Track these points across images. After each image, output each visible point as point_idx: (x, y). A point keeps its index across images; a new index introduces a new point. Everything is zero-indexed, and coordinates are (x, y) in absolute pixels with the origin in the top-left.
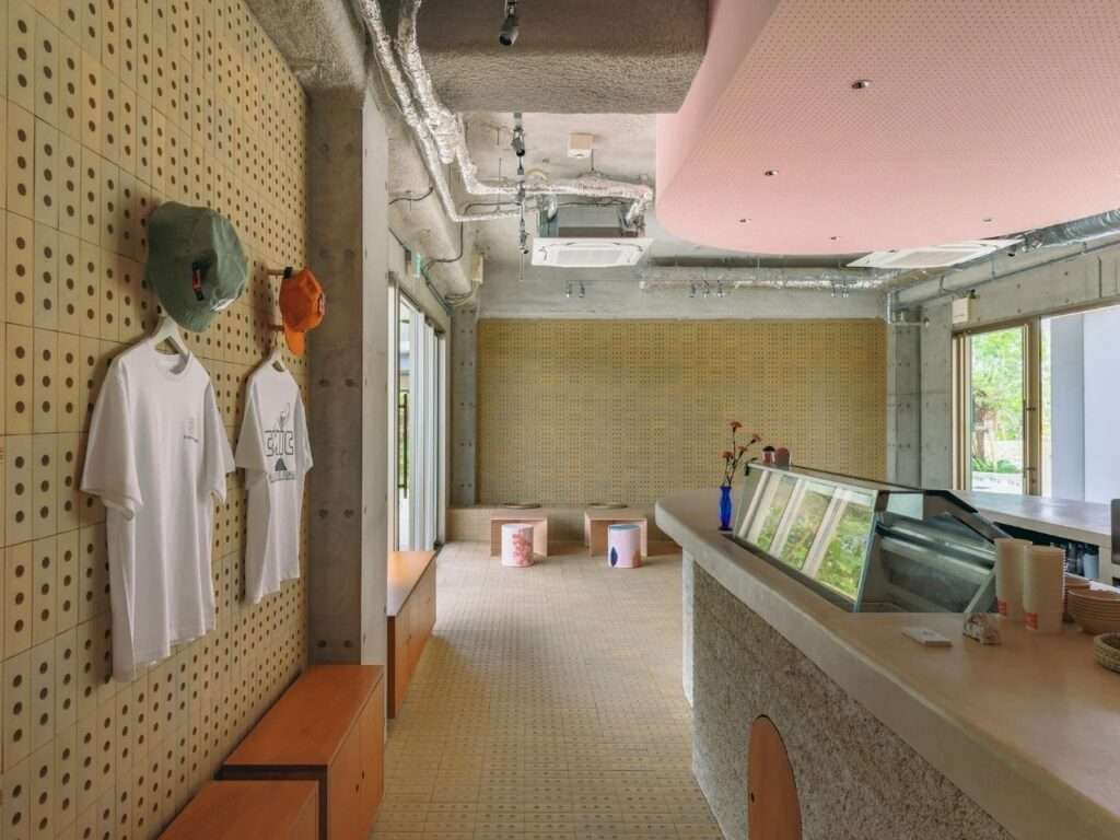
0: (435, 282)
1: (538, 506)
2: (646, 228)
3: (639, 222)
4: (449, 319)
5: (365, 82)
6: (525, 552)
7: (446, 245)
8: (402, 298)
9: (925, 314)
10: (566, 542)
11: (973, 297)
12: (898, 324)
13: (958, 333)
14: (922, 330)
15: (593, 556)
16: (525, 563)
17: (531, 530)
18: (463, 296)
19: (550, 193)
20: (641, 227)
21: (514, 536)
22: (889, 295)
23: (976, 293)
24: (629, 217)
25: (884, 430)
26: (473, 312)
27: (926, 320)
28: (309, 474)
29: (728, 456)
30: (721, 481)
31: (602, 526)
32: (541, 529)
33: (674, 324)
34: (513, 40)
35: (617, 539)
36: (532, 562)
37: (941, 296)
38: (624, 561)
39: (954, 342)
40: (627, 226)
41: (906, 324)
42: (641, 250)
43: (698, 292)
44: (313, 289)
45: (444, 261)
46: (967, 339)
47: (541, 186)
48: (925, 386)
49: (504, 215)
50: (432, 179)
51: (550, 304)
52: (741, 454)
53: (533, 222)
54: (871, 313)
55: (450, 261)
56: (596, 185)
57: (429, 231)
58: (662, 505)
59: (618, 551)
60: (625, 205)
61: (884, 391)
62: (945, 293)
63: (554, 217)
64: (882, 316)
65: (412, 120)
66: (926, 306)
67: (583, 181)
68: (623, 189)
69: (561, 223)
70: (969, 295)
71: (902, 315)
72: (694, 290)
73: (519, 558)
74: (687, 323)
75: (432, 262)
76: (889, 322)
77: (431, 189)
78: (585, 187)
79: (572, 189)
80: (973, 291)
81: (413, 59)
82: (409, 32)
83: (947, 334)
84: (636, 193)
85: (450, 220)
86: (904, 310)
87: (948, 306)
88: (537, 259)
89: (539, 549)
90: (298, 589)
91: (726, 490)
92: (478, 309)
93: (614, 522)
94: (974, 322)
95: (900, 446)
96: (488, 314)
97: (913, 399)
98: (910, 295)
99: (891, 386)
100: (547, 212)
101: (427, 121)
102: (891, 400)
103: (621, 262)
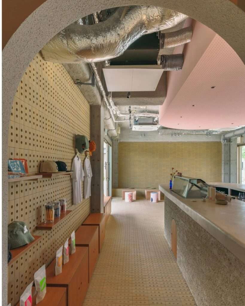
0: (109, 134)
1: (134, 188)
2: (159, 123)
3: (157, 121)
4: (112, 142)
5: (101, 104)
6: (131, 199)
7: (112, 127)
8: (109, 145)
9: (231, 141)
10: (140, 196)
11: (242, 137)
12: (224, 143)
13: (239, 145)
14: (231, 144)
15: (147, 200)
16: (131, 201)
17: (132, 193)
18: (115, 137)
19: (137, 116)
20: (158, 122)
21: (128, 195)
22: (222, 136)
23: (243, 136)
24: (155, 120)
25: (221, 169)
26: (118, 140)
27: (232, 142)
28: (92, 177)
29: (171, 174)
30: (170, 179)
31: (149, 193)
32: (135, 193)
33: (168, 143)
34: (129, 97)
35: (153, 196)
36: (132, 201)
37: (234, 136)
38: (154, 201)
39: (238, 148)
40: (155, 122)
41: (226, 143)
42: (158, 127)
43: (173, 135)
44: (94, 144)
45: (112, 130)
46: (241, 147)
47: (134, 114)
48: (231, 159)
49: (126, 121)
50: (111, 115)
51: (137, 138)
52: (174, 174)
53: (132, 121)
54: (218, 140)
55: (113, 130)
56: (147, 114)
57: (109, 124)
58: (160, 185)
59: (153, 198)
60: (154, 118)
61: (221, 159)
62: (236, 135)
63: (138, 120)
64: (220, 141)
65: (109, 107)
66: (232, 138)
67: (144, 113)
68: (153, 115)
69: (139, 122)
70: (241, 136)
71: (225, 141)
72: (172, 135)
73: (129, 200)
74: (171, 143)
75: (109, 130)
76: (222, 143)
77: (111, 117)
78: (145, 115)
79: (141, 115)
80: (242, 135)
81: (111, 100)
82: (110, 96)
83: (236, 146)
84: (156, 116)
85: (114, 122)
86: (226, 139)
87: (236, 139)
88: (133, 129)
89: (134, 198)
90: (89, 199)
91: (171, 181)
92: (119, 140)
93: (152, 192)
94: (242, 143)
95: (225, 174)
96: (121, 141)
97: (228, 162)
98: (227, 136)
99: (223, 159)
100: (136, 119)
101: (112, 109)
102: (223, 162)
103: (153, 130)
